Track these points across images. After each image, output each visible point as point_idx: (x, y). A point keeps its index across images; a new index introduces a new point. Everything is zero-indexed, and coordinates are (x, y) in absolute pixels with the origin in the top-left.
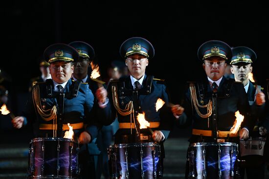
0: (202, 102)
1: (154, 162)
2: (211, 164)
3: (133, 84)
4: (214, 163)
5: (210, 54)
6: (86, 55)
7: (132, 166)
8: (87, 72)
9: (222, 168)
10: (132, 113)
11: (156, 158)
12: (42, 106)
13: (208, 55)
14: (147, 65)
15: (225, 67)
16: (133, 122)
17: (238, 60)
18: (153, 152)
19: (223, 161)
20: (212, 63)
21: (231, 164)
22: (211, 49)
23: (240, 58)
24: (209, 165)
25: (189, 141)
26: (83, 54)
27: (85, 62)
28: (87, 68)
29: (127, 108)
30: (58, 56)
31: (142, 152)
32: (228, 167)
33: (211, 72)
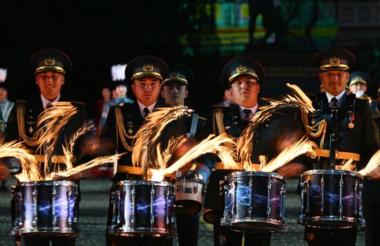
0: (131, 131)
1: (69, 206)
2: (142, 208)
4: (146, 207)
7: (42, 209)
9: (154, 213)
11: (71, 201)
18: (68, 193)
19: (156, 204)
21: (166, 209)
24: (138, 209)
31: (54, 192)
32: (162, 212)
33: (144, 95)
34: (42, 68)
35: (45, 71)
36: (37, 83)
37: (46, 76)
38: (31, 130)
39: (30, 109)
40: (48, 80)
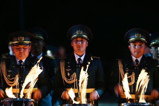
0: (127, 73)
3: (76, 59)
5: (134, 39)
6: (41, 37)
8: (42, 51)
10: (76, 82)
12: (8, 75)
13: (132, 39)
14: (87, 46)
15: (145, 48)
16: (76, 88)
17: (156, 42)
20: (135, 45)
22: (134, 35)
23: (157, 41)
25: (118, 103)
26: (39, 37)
27: (41, 43)
28: (42, 48)
29: (72, 78)
30: (20, 40)
33: (135, 52)
34: (75, 36)
35: (77, 38)
36: (72, 45)
37: (77, 41)
38: (69, 74)
39: (68, 62)
40: (78, 42)
